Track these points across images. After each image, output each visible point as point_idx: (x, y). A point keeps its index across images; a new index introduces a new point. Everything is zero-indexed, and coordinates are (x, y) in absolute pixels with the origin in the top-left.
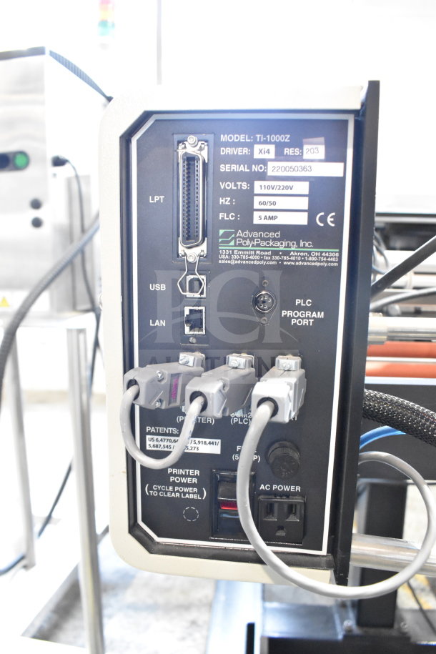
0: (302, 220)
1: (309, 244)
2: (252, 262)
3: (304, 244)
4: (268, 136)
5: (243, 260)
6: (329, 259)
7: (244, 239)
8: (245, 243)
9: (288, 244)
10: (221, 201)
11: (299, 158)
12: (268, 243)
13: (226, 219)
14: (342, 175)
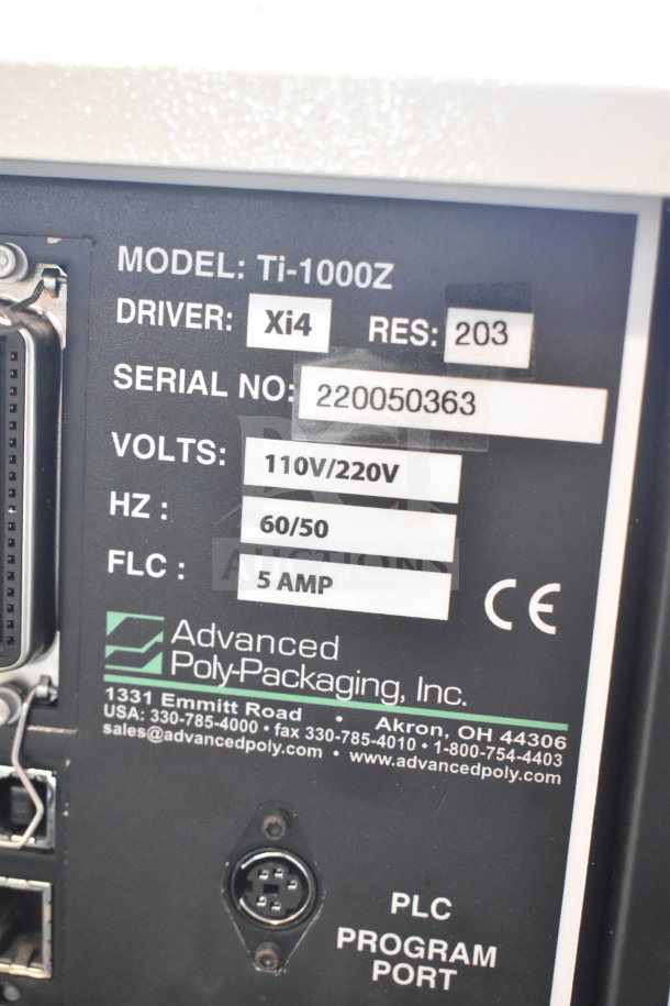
0: (429, 599)
1: (452, 696)
2: (229, 743)
3: (433, 693)
4: (307, 264)
5: (192, 729)
6: (527, 758)
7: (200, 653)
8: (203, 669)
9: (370, 686)
10: (114, 502)
11: (430, 360)
12: (291, 679)
13: (131, 571)
14: (595, 437)
